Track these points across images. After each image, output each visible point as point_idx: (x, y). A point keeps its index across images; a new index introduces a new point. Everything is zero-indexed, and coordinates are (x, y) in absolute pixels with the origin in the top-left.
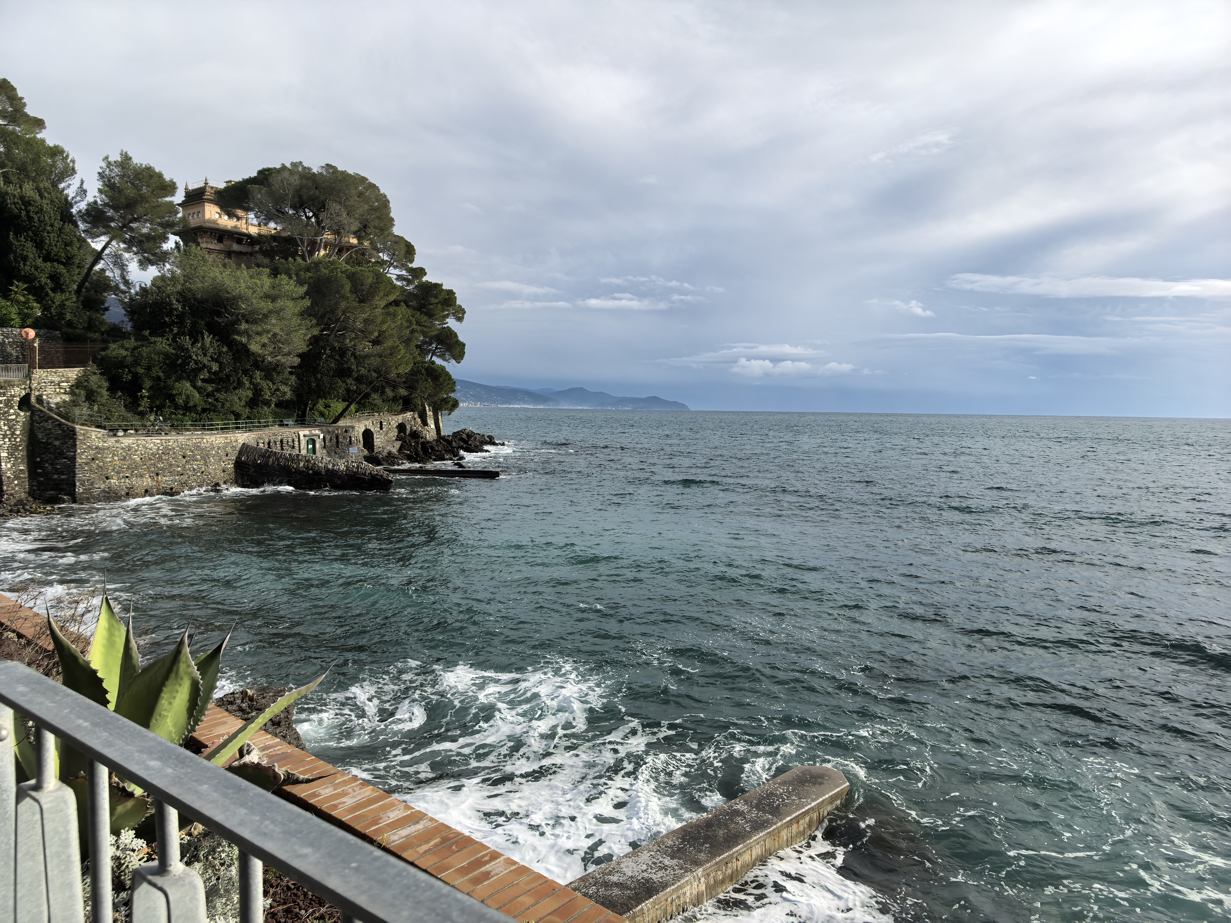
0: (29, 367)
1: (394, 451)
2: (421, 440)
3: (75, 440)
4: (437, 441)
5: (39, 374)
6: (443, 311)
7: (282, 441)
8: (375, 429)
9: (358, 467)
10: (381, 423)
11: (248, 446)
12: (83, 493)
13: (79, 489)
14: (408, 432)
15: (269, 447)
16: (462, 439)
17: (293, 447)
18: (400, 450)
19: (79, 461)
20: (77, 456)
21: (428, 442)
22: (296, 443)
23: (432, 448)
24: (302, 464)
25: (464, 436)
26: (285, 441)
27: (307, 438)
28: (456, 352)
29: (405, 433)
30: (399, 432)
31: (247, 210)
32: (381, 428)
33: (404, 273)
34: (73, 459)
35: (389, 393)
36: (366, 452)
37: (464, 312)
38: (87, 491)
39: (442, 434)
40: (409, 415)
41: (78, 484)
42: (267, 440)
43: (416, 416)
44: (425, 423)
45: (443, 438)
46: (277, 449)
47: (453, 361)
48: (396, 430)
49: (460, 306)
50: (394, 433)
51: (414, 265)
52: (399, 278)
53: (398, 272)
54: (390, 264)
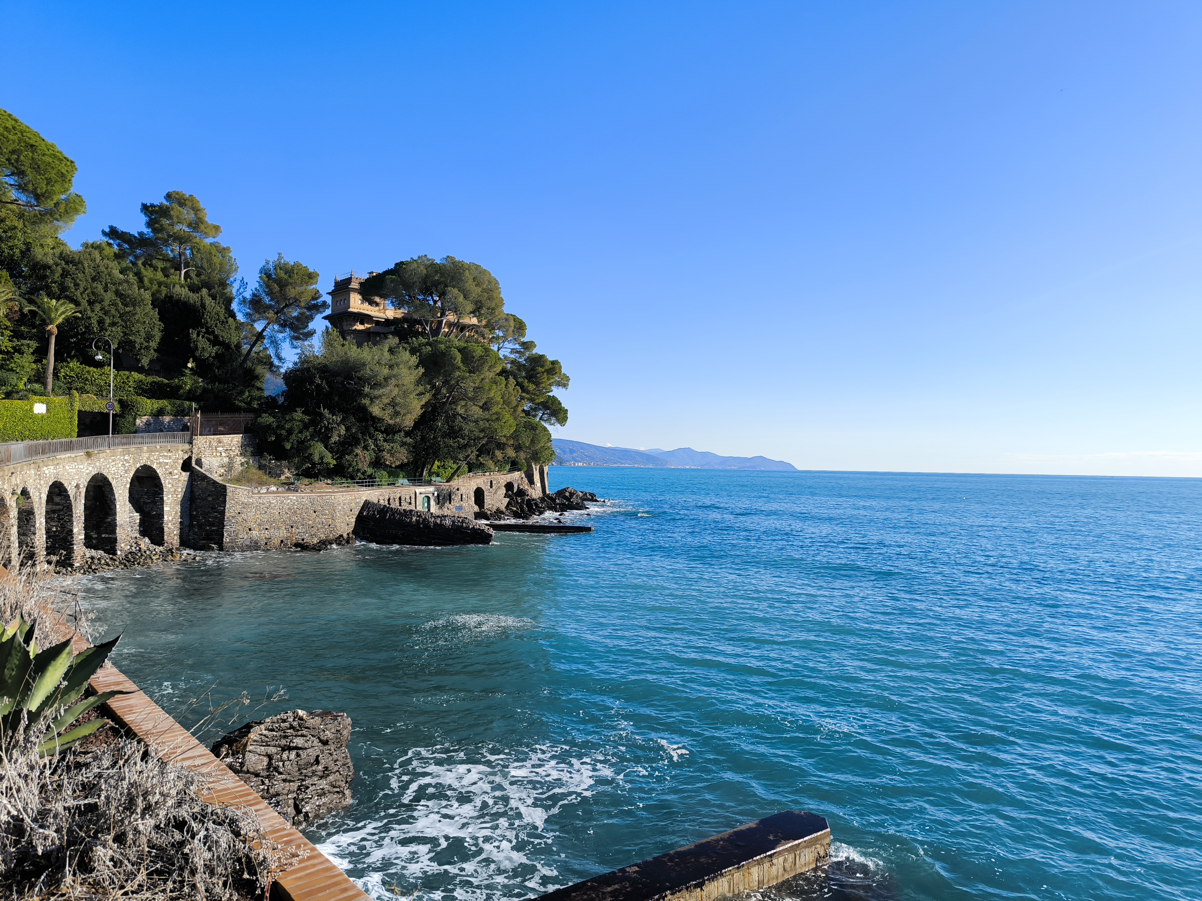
0: (192, 435)
1: (503, 508)
2: (527, 498)
3: (225, 496)
4: (542, 500)
5: (200, 441)
6: (548, 379)
7: (400, 498)
8: (485, 487)
9: (462, 522)
10: (491, 482)
11: (369, 503)
12: (229, 542)
13: (226, 539)
14: (515, 490)
15: (389, 504)
16: (565, 498)
17: (410, 503)
18: (507, 507)
19: (227, 514)
20: (226, 511)
21: (533, 500)
22: (413, 500)
23: (536, 504)
24: (414, 519)
25: (567, 494)
26: (403, 499)
27: (423, 496)
28: (561, 415)
29: (512, 491)
30: (507, 491)
31: (384, 297)
32: (491, 487)
33: (517, 346)
34: (223, 513)
35: (499, 454)
36: (476, 509)
37: (568, 379)
38: (232, 541)
39: (547, 492)
40: (517, 475)
41: (225, 534)
42: (387, 497)
43: (523, 475)
44: (531, 482)
45: (548, 496)
46: (395, 505)
47: (558, 426)
48: (504, 489)
49: (564, 375)
50: (503, 491)
51: (525, 339)
52: (513, 351)
53: (511, 346)
54: (505, 339)
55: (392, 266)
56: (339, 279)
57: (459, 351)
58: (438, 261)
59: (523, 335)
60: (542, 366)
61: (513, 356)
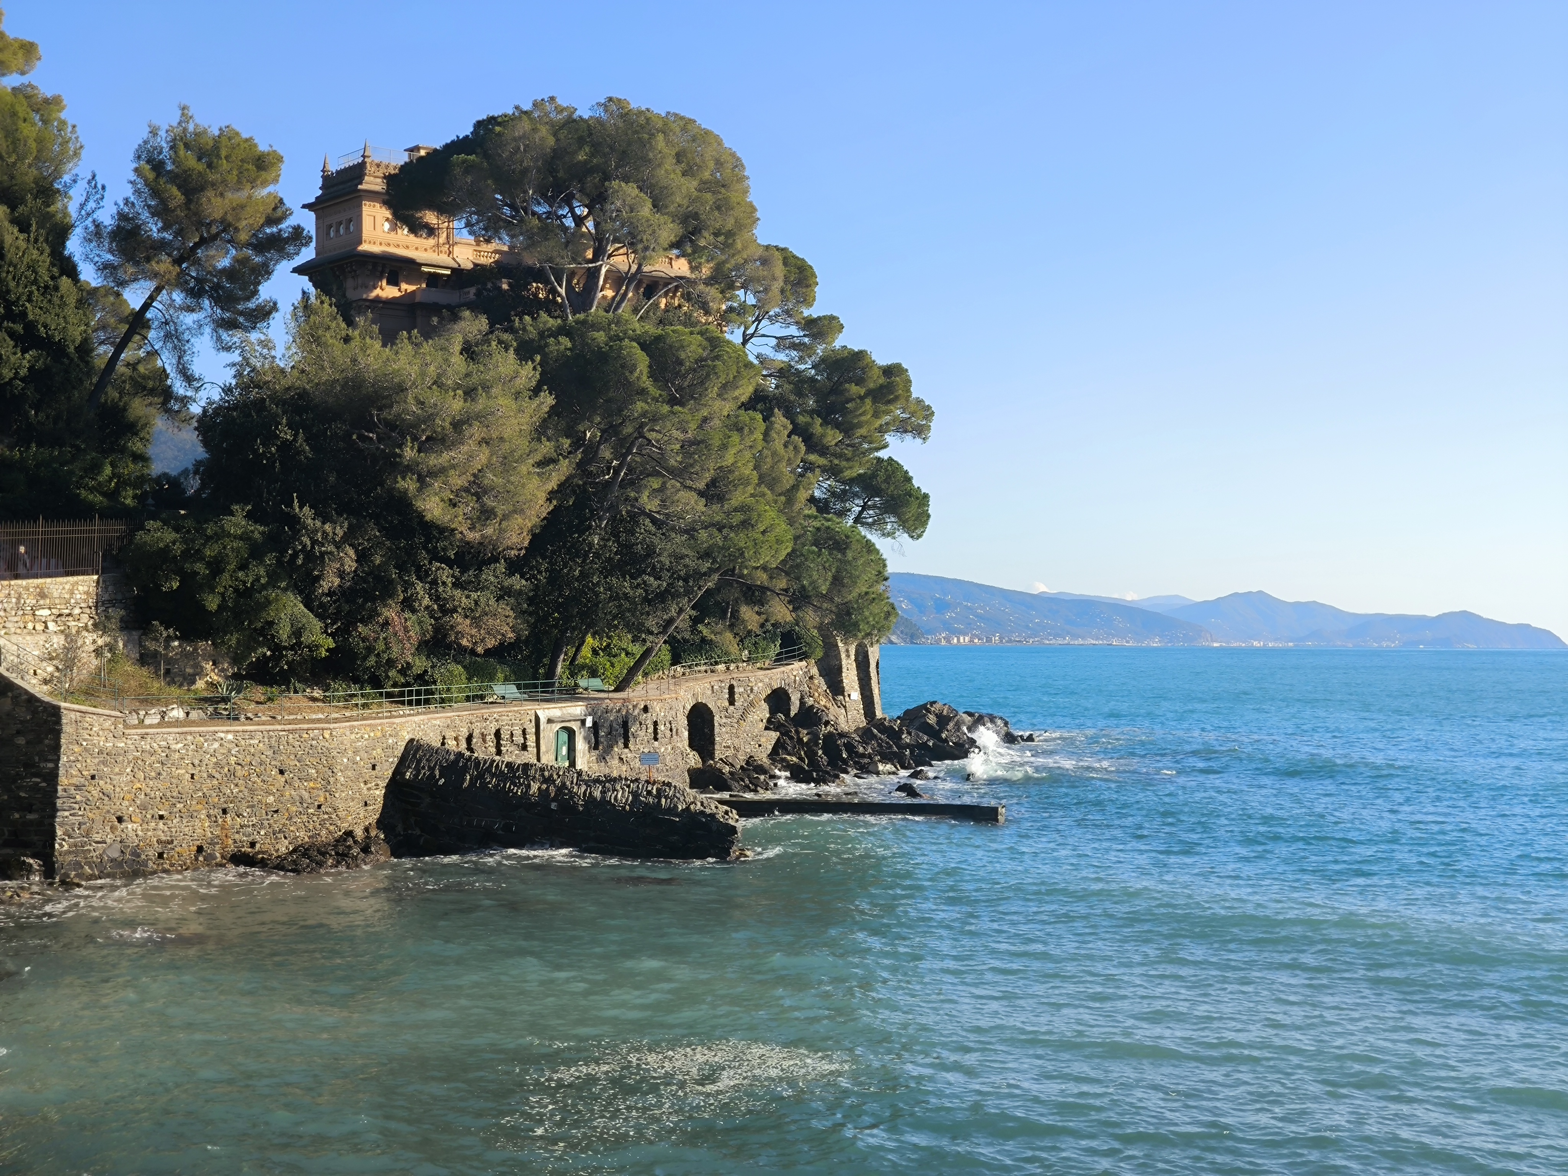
1: (763, 757)
2: (824, 730)
3: (57, 733)
4: (866, 734)
6: (876, 415)
7: (498, 734)
8: (716, 703)
9: (659, 796)
10: (731, 688)
11: (419, 747)
12: (68, 852)
13: (62, 845)
14: (794, 710)
15: (470, 749)
16: (926, 728)
17: (524, 747)
18: (774, 754)
19: (63, 780)
20: (62, 771)
21: (842, 735)
22: (531, 738)
23: (850, 747)
24: (535, 787)
25: (932, 720)
26: (505, 735)
27: (557, 727)
28: (912, 510)
29: (787, 713)
30: (773, 712)
31: (448, 210)
32: (732, 702)
33: (793, 331)
34: (52, 777)
35: (749, 615)
36: (694, 760)
37: (928, 412)
38: (77, 849)
39: (879, 714)
40: (797, 669)
41: (59, 832)
42: (464, 733)
43: (815, 671)
44: (836, 688)
45: (881, 725)
46: (484, 752)
47: (903, 537)
48: (765, 706)
49: (919, 401)
50: (763, 712)
51: (813, 312)
52: (782, 343)
53: (778, 330)
54: (761, 313)
55: (466, 130)
56: (334, 167)
57: (644, 346)
58: (584, 112)
59: (808, 301)
60: (859, 382)
61: (782, 357)
